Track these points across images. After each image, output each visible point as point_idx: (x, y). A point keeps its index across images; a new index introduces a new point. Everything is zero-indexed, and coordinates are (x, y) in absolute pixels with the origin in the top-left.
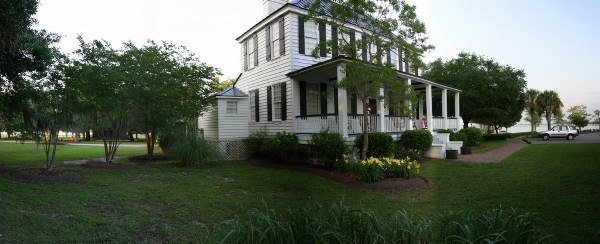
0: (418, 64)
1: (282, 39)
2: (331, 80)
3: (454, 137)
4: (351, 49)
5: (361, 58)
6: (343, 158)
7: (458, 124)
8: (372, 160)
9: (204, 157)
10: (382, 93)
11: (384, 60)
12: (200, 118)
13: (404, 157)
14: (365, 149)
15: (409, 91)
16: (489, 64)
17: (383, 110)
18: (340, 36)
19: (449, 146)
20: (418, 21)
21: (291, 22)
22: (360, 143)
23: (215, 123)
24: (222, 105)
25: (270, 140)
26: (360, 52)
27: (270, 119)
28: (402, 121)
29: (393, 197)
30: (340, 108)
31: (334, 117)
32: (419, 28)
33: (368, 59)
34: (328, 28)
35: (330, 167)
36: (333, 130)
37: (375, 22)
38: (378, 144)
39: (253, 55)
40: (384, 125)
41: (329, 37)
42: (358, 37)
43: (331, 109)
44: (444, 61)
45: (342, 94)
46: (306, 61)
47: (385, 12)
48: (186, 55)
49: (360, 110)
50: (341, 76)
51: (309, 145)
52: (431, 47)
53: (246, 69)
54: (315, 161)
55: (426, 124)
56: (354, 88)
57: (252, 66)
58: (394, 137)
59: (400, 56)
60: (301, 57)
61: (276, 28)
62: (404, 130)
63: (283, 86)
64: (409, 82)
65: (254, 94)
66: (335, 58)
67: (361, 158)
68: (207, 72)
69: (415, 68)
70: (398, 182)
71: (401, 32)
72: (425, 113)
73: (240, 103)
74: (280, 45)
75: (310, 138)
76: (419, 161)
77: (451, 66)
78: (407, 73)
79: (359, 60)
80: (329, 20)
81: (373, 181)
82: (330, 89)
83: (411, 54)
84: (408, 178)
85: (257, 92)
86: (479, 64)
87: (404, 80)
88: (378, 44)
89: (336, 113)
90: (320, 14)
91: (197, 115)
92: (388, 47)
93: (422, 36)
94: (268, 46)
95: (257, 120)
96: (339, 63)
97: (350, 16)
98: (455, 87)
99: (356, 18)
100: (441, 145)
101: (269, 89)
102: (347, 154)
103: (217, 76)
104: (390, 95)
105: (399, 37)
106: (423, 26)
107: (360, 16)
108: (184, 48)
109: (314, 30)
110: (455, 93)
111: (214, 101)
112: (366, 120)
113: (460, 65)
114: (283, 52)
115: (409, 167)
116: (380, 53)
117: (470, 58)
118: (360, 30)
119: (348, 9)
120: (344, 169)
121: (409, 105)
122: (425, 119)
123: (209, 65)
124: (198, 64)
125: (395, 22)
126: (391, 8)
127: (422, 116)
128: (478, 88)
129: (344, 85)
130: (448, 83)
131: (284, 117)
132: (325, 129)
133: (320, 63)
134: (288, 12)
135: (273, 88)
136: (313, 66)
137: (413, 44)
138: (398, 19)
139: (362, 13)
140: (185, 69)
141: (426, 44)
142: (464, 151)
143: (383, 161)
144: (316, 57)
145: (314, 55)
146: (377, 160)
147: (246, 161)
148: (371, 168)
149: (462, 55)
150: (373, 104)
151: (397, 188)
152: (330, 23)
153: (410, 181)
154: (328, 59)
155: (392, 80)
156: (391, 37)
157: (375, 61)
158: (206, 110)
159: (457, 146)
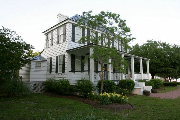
0: (127, 47)
1: (65, 34)
2: (86, 54)
3: (147, 84)
4: (96, 41)
5: (100, 45)
6: (91, 92)
7: (149, 77)
8: (105, 94)
9: (21, 91)
10: (110, 61)
11: (111, 46)
12: (20, 70)
13: (120, 93)
14: (102, 88)
15: (123, 60)
16: (164, 45)
17: (110, 69)
18: (91, 34)
19: (144, 88)
20: (127, 27)
21: (69, 27)
22: (99, 85)
23: (28, 73)
24: (33, 64)
25: (57, 83)
26: (100, 42)
27: (57, 72)
28: (120, 75)
29: (115, 113)
30: (90, 68)
31: (87, 72)
32: (128, 30)
33: (104, 45)
34: (86, 30)
35: (85, 97)
36: (87, 78)
37: (107, 28)
38: (108, 86)
39: (50, 41)
40: (111, 77)
41: (86, 35)
42: (99, 35)
43: (86, 68)
44: (140, 45)
45: (92, 61)
46: (75, 45)
47: (111, 24)
48: (16, 36)
49: (100, 69)
50: (91, 52)
51: (75, 86)
52: (133, 39)
53: (47, 47)
54: (78, 94)
55: (131, 76)
56: (97, 59)
57: (50, 46)
58: (116, 82)
59: (118, 44)
60: (73, 43)
61: (62, 29)
62: (120, 79)
63: (64, 56)
64: (123, 56)
65: (49, 60)
66: (88, 44)
67: (100, 93)
68: (27, 47)
69: (126, 49)
70: (118, 106)
71: (119, 32)
72: (131, 71)
73: (42, 64)
74: (64, 37)
75: (76, 82)
76: (128, 95)
77: (143, 47)
78: (122, 51)
79: (100, 46)
80: (87, 27)
81: (105, 104)
82: (86, 59)
83: (124, 42)
84: (123, 104)
85: (51, 59)
86: (158, 45)
87: (120, 55)
88: (108, 38)
89: (89, 70)
90: (83, 24)
91: (19, 69)
92: (113, 40)
93: (129, 33)
94: (58, 37)
95: (51, 72)
96: (91, 46)
97: (96, 25)
98: (146, 57)
99: (99, 27)
100: (140, 88)
101: (57, 57)
102: (93, 90)
103: (31, 49)
104: (114, 62)
105: (118, 35)
106: (129, 29)
107: (100, 25)
108: (15, 32)
109: (79, 31)
110: (146, 60)
111: (29, 62)
112: (102, 74)
113: (148, 46)
114: (64, 40)
115: (123, 98)
116: (109, 42)
117: (153, 42)
118: (101, 32)
119: (95, 22)
120: (92, 98)
121: (123, 67)
122: (131, 74)
123: (27, 43)
124: (22, 42)
125: (116, 28)
126: (114, 21)
127: (129, 73)
128: (159, 57)
129: (93, 57)
130: (142, 56)
131: (63, 71)
132: (83, 78)
133: (82, 47)
134: (68, 22)
135: (59, 57)
136: (79, 47)
137: (125, 38)
138: (117, 26)
139: (102, 25)
140: (15, 43)
141: (131, 37)
142: (153, 91)
143: (110, 94)
144: (80, 44)
145: (79, 42)
146: (108, 94)
147: (44, 93)
148: (104, 98)
149: (149, 41)
150: (106, 66)
151: (117, 109)
152: (87, 28)
153: (123, 106)
154: (85, 44)
155: (115, 55)
156: (114, 35)
157: (107, 46)
158: (24, 66)
159: (149, 88)
